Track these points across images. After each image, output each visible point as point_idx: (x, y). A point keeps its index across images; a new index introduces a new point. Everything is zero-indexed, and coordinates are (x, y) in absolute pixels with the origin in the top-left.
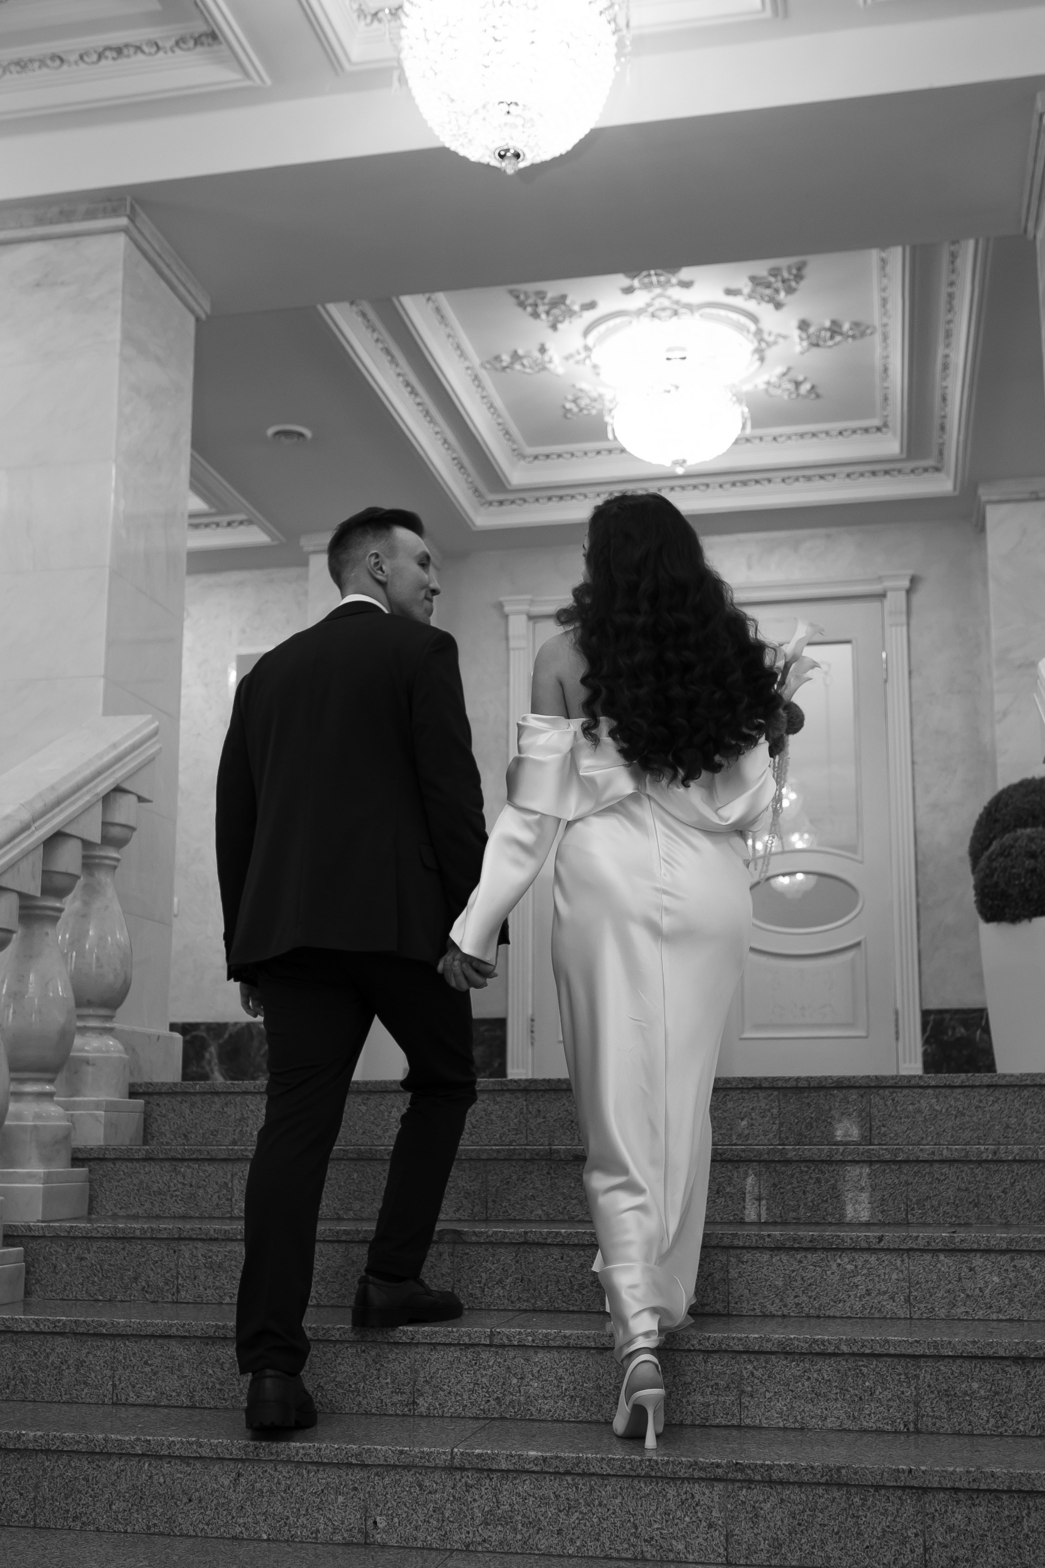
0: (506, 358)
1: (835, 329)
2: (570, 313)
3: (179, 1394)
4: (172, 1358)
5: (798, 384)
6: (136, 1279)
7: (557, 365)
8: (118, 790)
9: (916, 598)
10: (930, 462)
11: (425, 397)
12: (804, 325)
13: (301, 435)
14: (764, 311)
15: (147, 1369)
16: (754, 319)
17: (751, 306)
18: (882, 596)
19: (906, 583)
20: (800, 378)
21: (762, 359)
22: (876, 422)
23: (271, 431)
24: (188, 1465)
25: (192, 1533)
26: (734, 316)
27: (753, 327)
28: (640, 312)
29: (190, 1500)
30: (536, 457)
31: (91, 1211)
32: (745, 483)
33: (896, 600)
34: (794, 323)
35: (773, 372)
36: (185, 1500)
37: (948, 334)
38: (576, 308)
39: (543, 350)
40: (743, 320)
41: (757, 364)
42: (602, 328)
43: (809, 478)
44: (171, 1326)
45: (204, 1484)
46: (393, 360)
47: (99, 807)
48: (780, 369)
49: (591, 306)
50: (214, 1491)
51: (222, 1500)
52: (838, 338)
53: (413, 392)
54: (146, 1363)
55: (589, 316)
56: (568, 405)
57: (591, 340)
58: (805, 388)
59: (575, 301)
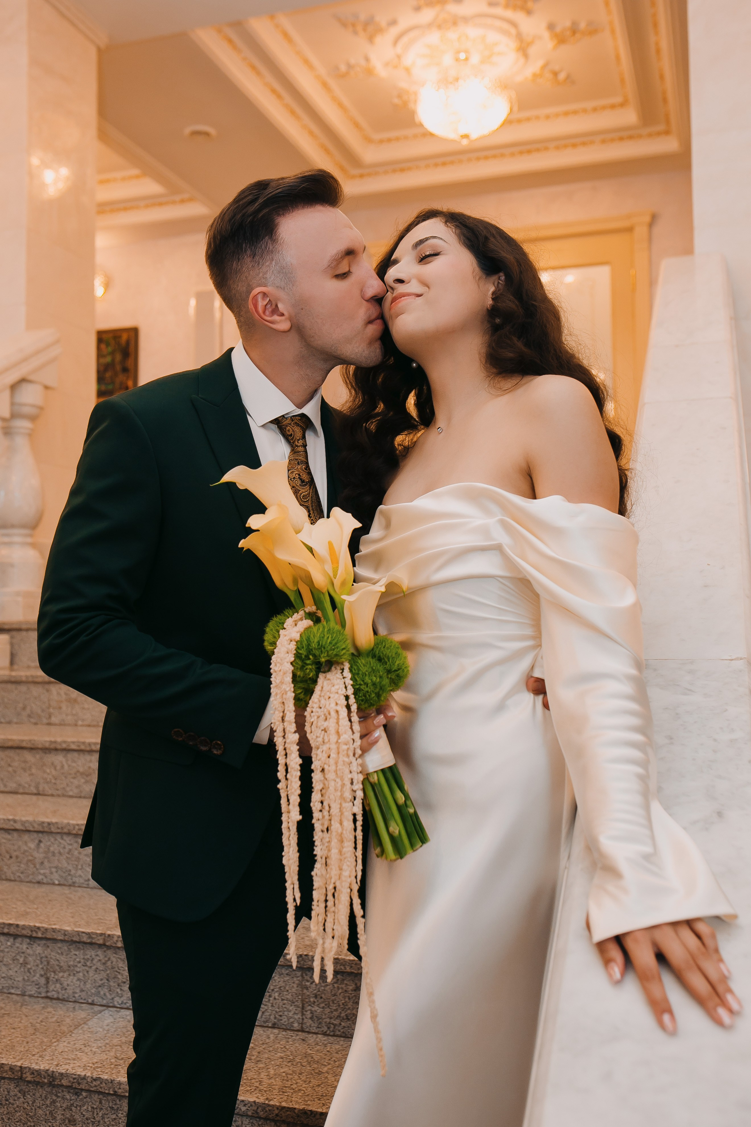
0: (343, 68)
1: (574, 30)
2: (379, 30)
3: (30, 786)
4: (25, 762)
5: (555, 74)
6: (24, 708)
7: (381, 70)
8: (23, 380)
9: (657, 230)
10: (661, 127)
11: (288, 99)
12: (551, 27)
13: (207, 134)
14: (519, 17)
15: (10, 769)
16: (514, 24)
17: (509, 14)
18: (630, 230)
19: (647, 219)
20: (557, 68)
21: (526, 56)
22: (618, 99)
23: (188, 130)
24: (9, 834)
25: (13, 878)
26: (498, 23)
27: (513, 31)
28: (430, 26)
29: (11, 857)
30: (381, 141)
31: (12, 663)
32: (529, 152)
33: (641, 231)
34: (543, 25)
35: (534, 67)
36: (8, 857)
37: (655, 25)
38: (383, 24)
39: (367, 59)
40: (506, 26)
41: (522, 60)
42: (405, 39)
43: (574, 146)
44: (23, 741)
45: (19, 847)
46: (258, 73)
48: (540, 63)
49: (393, 22)
50: (25, 851)
51: (30, 858)
52: (578, 36)
53: (279, 97)
54: (10, 765)
55: (394, 31)
56: (396, 101)
57: (399, 49)
58: (562, 76)
59: (382, 20)
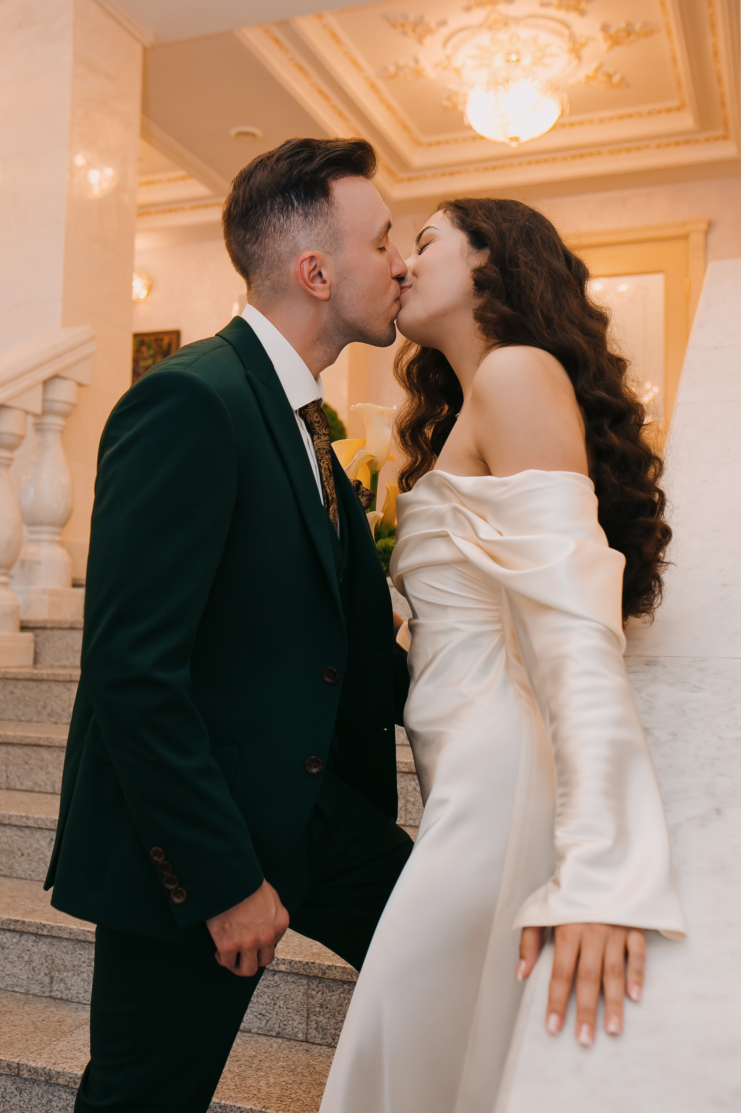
0: (392, 69)
1: (629, 31)
2: (429, 31)
3: (46, 784)
4: (42, 760)
5: (610, 76)
6: (45, 707)
7: (430, 72)
8: (56, 377)
9: (714, 237)
10: (719, 132)
11: (335, 100)
12: (605, 28)
13: (253, 135)
14: (572, 17)
15: (27, 767)
16: (567, 25)
17: (562, 14)
18: (685, 237)
19: (703, 226)
20: (611, 70)
21: (579, 57)
22: (675, 103)
23: (234, 131)
24: (21, 831)
25: (24, 877)
26: (550, 24)
27: (566, 32)
28: (480, 26)
29: (22, 855)
30: (430, 144)
31: (36, 661)
32: (582, 156)
33: (697, 239)
34: (597, 26)
35: (588, 69)
36: (20, 854)
37: (713, 26)
38: (433, 24)
39: (416, 61)
40: (558, 27)
41: (575, 62)
42: (455, 40)
43: (629, 150)
44: (40, 738)
45: (31, 845)
46: (306, 74)
47: (40, 388)
48: (594, 65)
49: (443, 23)
50: (38, 849)
51: (42, 856)
52: (633, 37)
53: (326, 98)
54: (26, 763)
55: (444, 32)
56: (446, 103)
57: (449, 50)
58: (616, 79)
59: (431, 20)
